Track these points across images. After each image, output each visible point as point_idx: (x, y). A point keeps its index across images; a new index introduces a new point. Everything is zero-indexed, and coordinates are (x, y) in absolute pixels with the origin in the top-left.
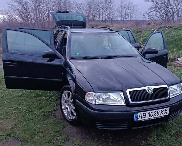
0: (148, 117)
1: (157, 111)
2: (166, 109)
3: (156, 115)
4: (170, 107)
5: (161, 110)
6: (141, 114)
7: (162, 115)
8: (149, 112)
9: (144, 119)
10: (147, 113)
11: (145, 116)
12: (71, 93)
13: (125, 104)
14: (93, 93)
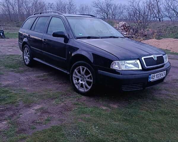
0: (156, 79)
1: (160, 73)
2: (164, 72)
3: (159, 76)
4: (166, 70)
5: (162, 72)
6: (152, 76)
9: (154, 79)
10: (156, 74)
11: (154, 77)
12: (86, 68)
13: (141, 69)
14: (119, 61)
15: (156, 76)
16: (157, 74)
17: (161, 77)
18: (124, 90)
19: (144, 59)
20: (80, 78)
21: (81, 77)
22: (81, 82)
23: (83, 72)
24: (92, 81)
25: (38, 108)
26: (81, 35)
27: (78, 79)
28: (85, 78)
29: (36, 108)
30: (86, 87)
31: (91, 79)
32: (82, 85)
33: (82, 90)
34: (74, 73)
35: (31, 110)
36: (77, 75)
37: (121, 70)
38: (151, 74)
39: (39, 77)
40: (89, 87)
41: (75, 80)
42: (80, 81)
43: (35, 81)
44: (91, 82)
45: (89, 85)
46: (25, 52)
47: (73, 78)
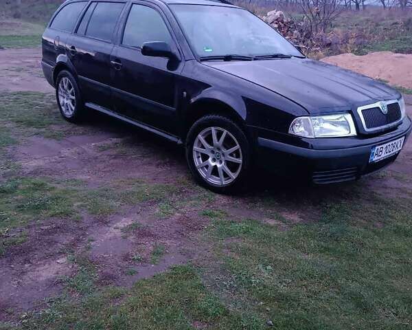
1: (393, 142)
2: (402, 139)
3: (391, 150)
4: (405, 136)
5: (397, 141)
6: (378, 149)
8: (386, 145)
9: (379, 158)
11: (381, 152)
12: (225, 132)
13: (356, 134)
14: (308, 118)
16: (388, 144)
17: (394, 152)
18: (316, 181)
19: (362, 111)
20: (210, 154)
21: (213, 152)
22: (213, 164)
23: (218, 140)
24: (240, 161)
27: (205, 157)
28: (223, 155)
30: (226, 175)
31: (238, 156)
32: (215, 171)
33: (214, 181)
34: (196, 141)
35: (112, 229)
36: (203, 147)
37: (312, 137)
38: (375, 146)
39: (103, 149)
40: (234, 176)
41: (199, 157)
42: (210, 160)
43: (97, 158)
44: (238, 165)
45: (233, 171)
46: (63, 87)
47: (195, 153)
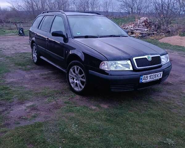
0: (149, 80)
1: (155, 74)
2: (161, 73)
3: (154, 77)
4: (163, 71)
5: (157, 73)
6: (144, 77)
7: (158, 78)
8: (150, 75)
9: (146, 81)
10: (149, 75)
11: (147, 78)
12: (79, 68)
13: (132, 70)
14: (107, 62)
15: (149, 78)
16: (151, 75)
17: (156, 78)
18: (112, 90)
19: (136, 59)
20: (75, 77)
21: (76, 76)
22: (76, 82)
24: (85, 80)
25: (30, 105)
26: (79, 34)
27: (73, 79)
28: (79, 77)
29: (27, 105)
30: (80, 87)
32: (76, 85)
33: (76, 89)
34: (70, 72)
35: (23, 106)
36: (72, 74)
37: (109, 70)
38: (143, 75)
39: (43, 75)
40: (83, 87)
41: (71, 79)
42: (75, 80)
43: (37, 79)
44: (84, 82)
45: (83, 84)
46: (34, 50)
47: (69, 77)
